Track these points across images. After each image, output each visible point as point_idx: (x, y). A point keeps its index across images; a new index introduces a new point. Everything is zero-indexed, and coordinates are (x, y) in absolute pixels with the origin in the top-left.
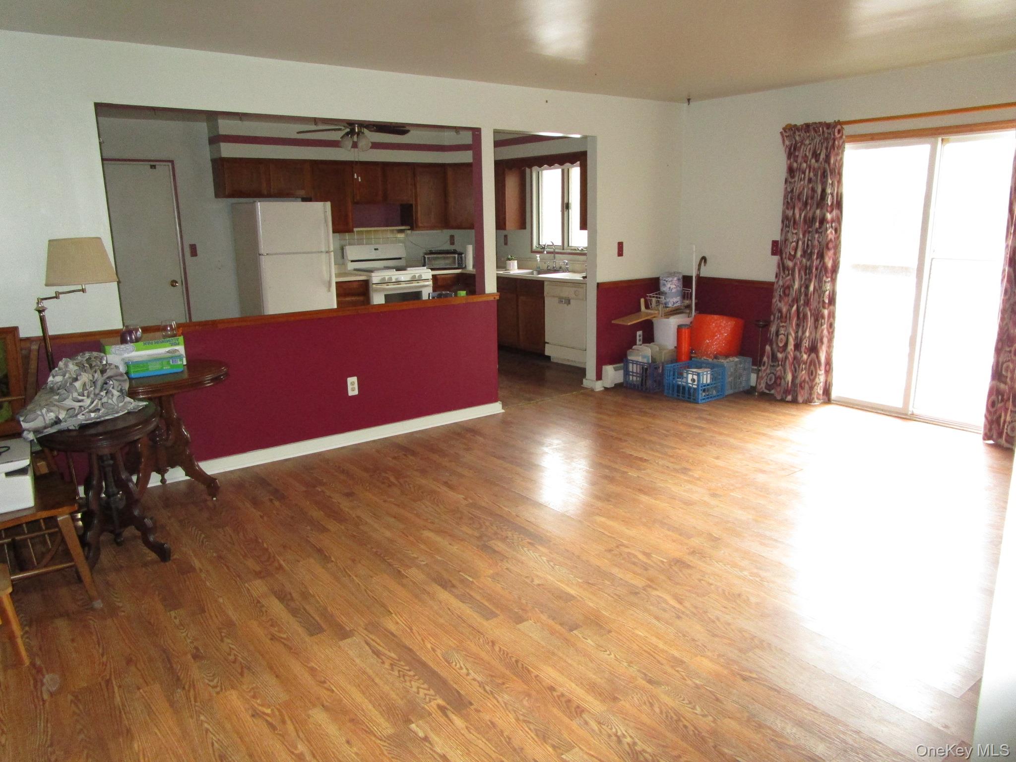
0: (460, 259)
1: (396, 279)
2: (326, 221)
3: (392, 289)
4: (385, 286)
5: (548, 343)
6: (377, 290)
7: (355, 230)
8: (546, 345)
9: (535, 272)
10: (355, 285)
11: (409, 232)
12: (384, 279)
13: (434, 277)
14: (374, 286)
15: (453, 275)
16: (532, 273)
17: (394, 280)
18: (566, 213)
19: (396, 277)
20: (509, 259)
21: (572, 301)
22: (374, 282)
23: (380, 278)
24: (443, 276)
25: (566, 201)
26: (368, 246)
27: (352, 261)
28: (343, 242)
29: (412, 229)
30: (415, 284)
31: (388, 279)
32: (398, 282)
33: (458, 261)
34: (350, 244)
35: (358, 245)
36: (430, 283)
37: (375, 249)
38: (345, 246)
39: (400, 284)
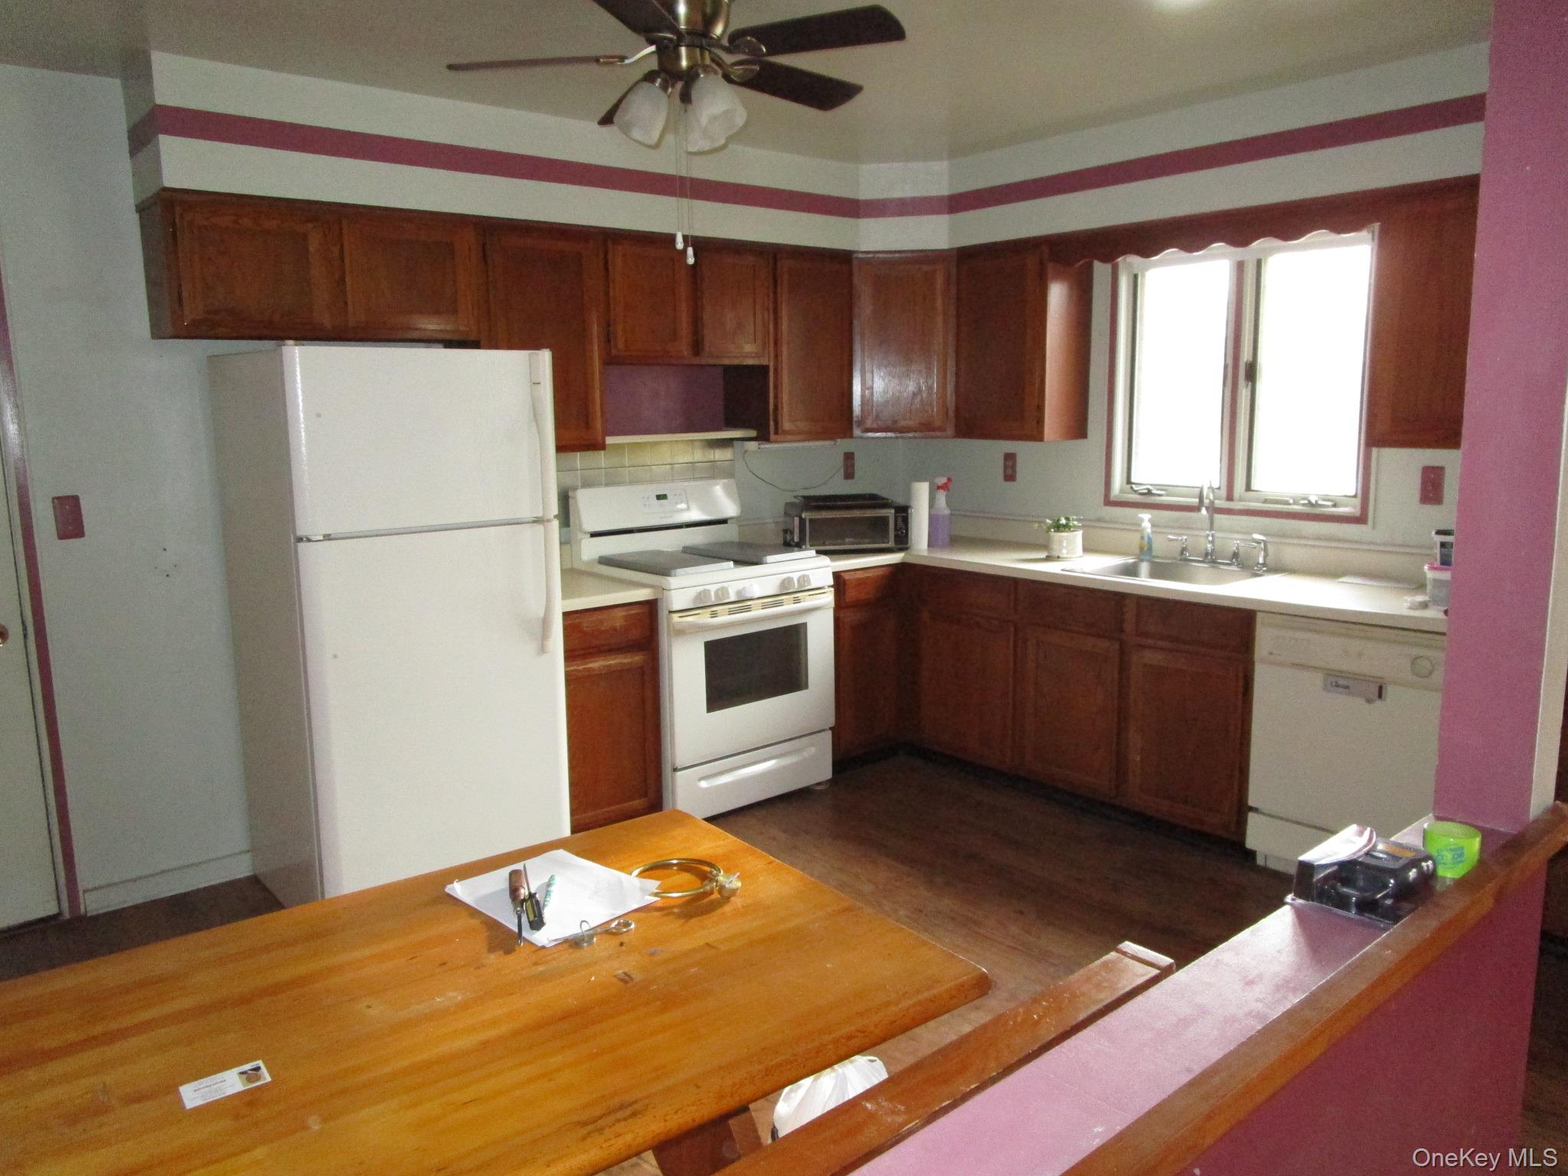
0: (900, 520)
1: (739, 593)
2: (536, 416)
3: (728, 624)
4: (704, 618)
5: (1255, 810)
6: (681, 632)
7: (610, 440)
8: (1252, 817)
9: (1144, 567)
10: (618, 619)
11: (752, 446)
12: (706, 593)
13: (837, 576)
14: (676, 618)
15: (880, 572)
16: (1131, 571)
17: (733, 598)
18: (1244, 393)
19: (740, 585)
20: (1059, 527)
21: (1390, 691)
22: (676, 607)
23: (693, 592)
24: (859, 575)
25: (1246, 356)
26: (639, 489)
27: (594, 535)
28: (569, 480)
29: (763, 437)
30: (789, 607)
31: (716, 592)
32: (742, 602)
33: (896, 529)
34: (587, 484)
35: (607, 485)
36: (828, 598)
37: (659, 497)
38: (575, 489)
39: (748, 609)
